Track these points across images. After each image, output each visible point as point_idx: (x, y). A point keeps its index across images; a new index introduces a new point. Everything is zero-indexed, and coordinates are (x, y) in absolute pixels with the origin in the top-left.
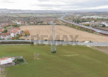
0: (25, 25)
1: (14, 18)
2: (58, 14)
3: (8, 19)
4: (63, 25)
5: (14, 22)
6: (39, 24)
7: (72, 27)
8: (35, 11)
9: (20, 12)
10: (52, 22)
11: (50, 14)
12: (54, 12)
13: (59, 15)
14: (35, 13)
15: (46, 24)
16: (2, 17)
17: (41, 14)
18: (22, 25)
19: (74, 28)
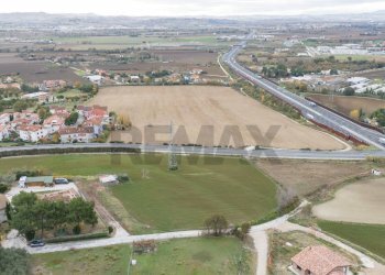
0: (113, 85)
1: (78, 53)
2: (223, 37)
3: (59, 61)
4: (228, 85)
5: (79, 72)
6: (157, 80)
7: (252, 96)
8: (142, 23)
9: (91, 27)
10: (195, 75)
11: (196, 33)
12: (209, 26)
13: (225, 40)
14: (142, 28)
15: (178, 81)
16: (38, 51)
17: (165, 35)
18: (104, 85)
19: (256, 98)
